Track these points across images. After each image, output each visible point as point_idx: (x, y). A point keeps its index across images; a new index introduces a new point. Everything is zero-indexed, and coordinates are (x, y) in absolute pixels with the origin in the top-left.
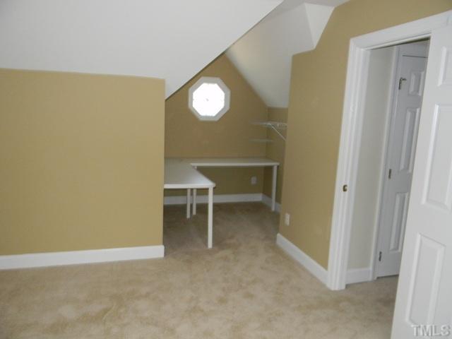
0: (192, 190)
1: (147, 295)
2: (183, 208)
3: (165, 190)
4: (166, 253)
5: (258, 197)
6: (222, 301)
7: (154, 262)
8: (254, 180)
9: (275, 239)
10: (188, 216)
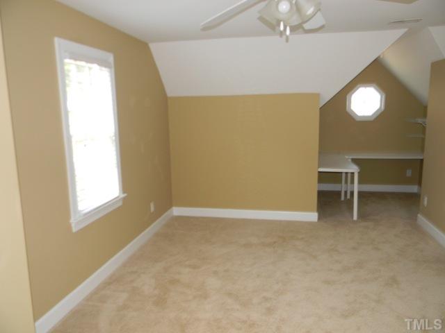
0: (347, 173)
1: (302, 239)
2: (339, 193)
3: (319, 172)
4: (319, 219)
5: (414, 189)
6: (354, 248)
7: (310, 223)
8: (409, 173)
9: (416, 220)
10: (343, 198)
